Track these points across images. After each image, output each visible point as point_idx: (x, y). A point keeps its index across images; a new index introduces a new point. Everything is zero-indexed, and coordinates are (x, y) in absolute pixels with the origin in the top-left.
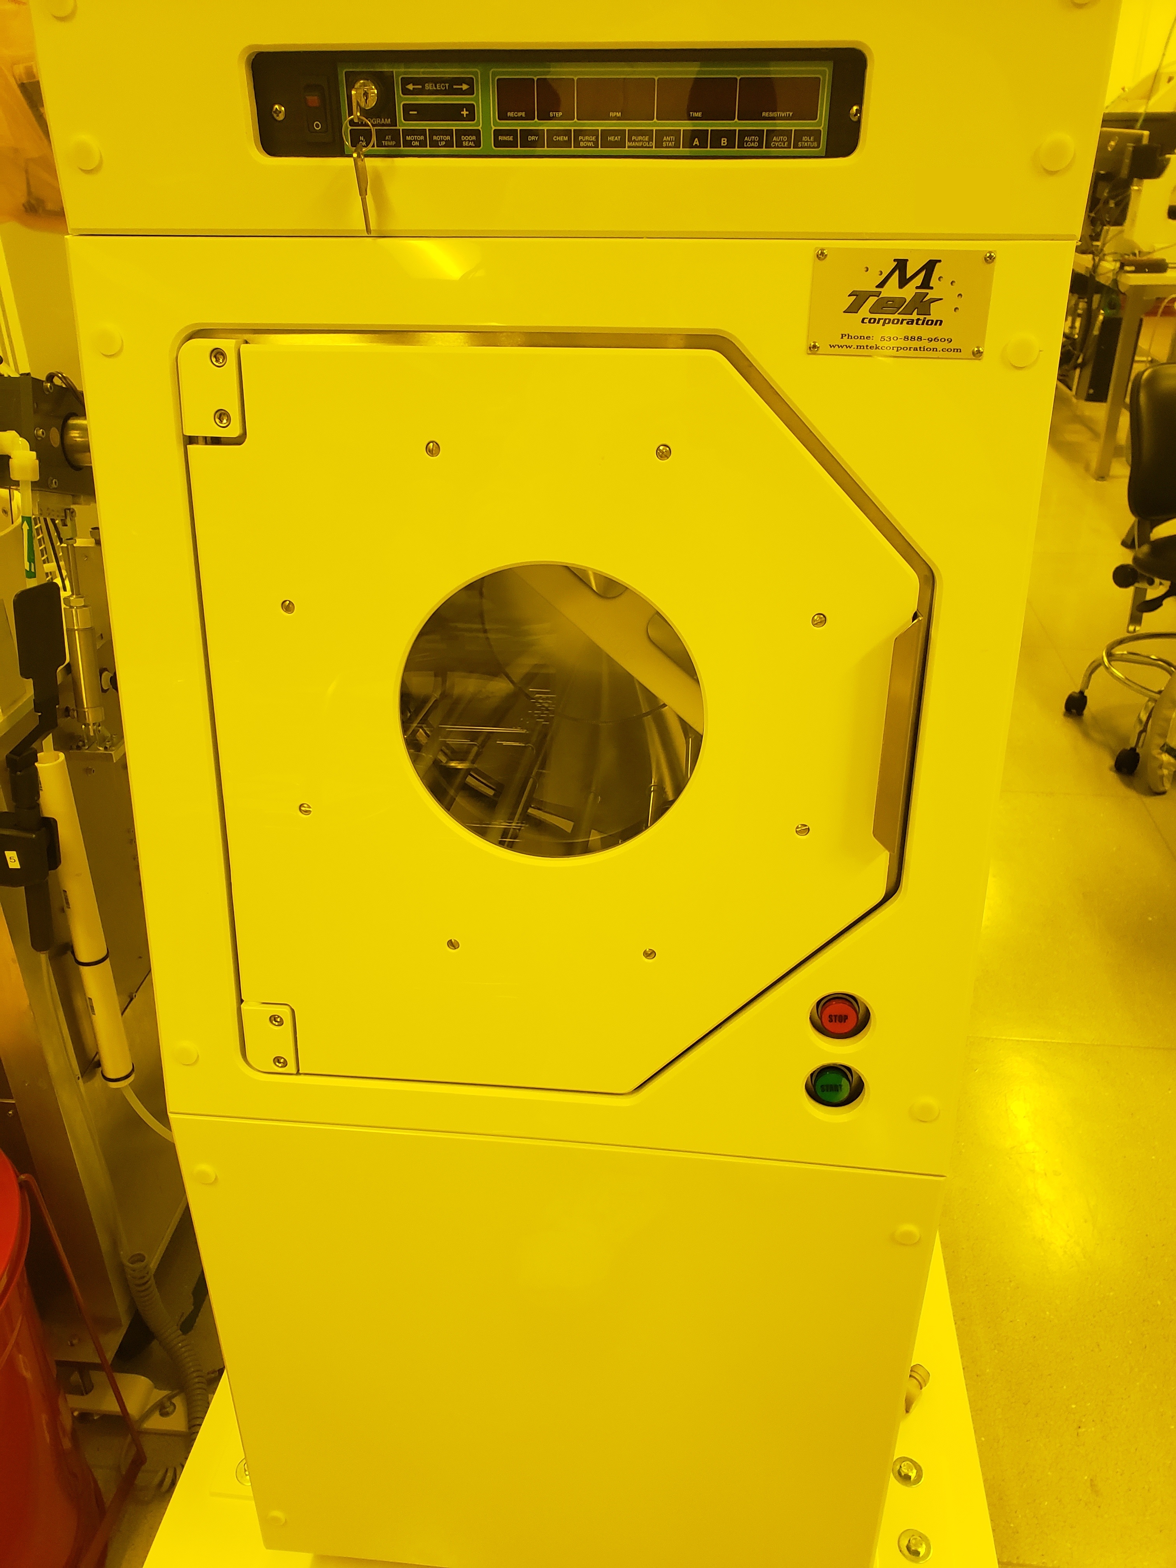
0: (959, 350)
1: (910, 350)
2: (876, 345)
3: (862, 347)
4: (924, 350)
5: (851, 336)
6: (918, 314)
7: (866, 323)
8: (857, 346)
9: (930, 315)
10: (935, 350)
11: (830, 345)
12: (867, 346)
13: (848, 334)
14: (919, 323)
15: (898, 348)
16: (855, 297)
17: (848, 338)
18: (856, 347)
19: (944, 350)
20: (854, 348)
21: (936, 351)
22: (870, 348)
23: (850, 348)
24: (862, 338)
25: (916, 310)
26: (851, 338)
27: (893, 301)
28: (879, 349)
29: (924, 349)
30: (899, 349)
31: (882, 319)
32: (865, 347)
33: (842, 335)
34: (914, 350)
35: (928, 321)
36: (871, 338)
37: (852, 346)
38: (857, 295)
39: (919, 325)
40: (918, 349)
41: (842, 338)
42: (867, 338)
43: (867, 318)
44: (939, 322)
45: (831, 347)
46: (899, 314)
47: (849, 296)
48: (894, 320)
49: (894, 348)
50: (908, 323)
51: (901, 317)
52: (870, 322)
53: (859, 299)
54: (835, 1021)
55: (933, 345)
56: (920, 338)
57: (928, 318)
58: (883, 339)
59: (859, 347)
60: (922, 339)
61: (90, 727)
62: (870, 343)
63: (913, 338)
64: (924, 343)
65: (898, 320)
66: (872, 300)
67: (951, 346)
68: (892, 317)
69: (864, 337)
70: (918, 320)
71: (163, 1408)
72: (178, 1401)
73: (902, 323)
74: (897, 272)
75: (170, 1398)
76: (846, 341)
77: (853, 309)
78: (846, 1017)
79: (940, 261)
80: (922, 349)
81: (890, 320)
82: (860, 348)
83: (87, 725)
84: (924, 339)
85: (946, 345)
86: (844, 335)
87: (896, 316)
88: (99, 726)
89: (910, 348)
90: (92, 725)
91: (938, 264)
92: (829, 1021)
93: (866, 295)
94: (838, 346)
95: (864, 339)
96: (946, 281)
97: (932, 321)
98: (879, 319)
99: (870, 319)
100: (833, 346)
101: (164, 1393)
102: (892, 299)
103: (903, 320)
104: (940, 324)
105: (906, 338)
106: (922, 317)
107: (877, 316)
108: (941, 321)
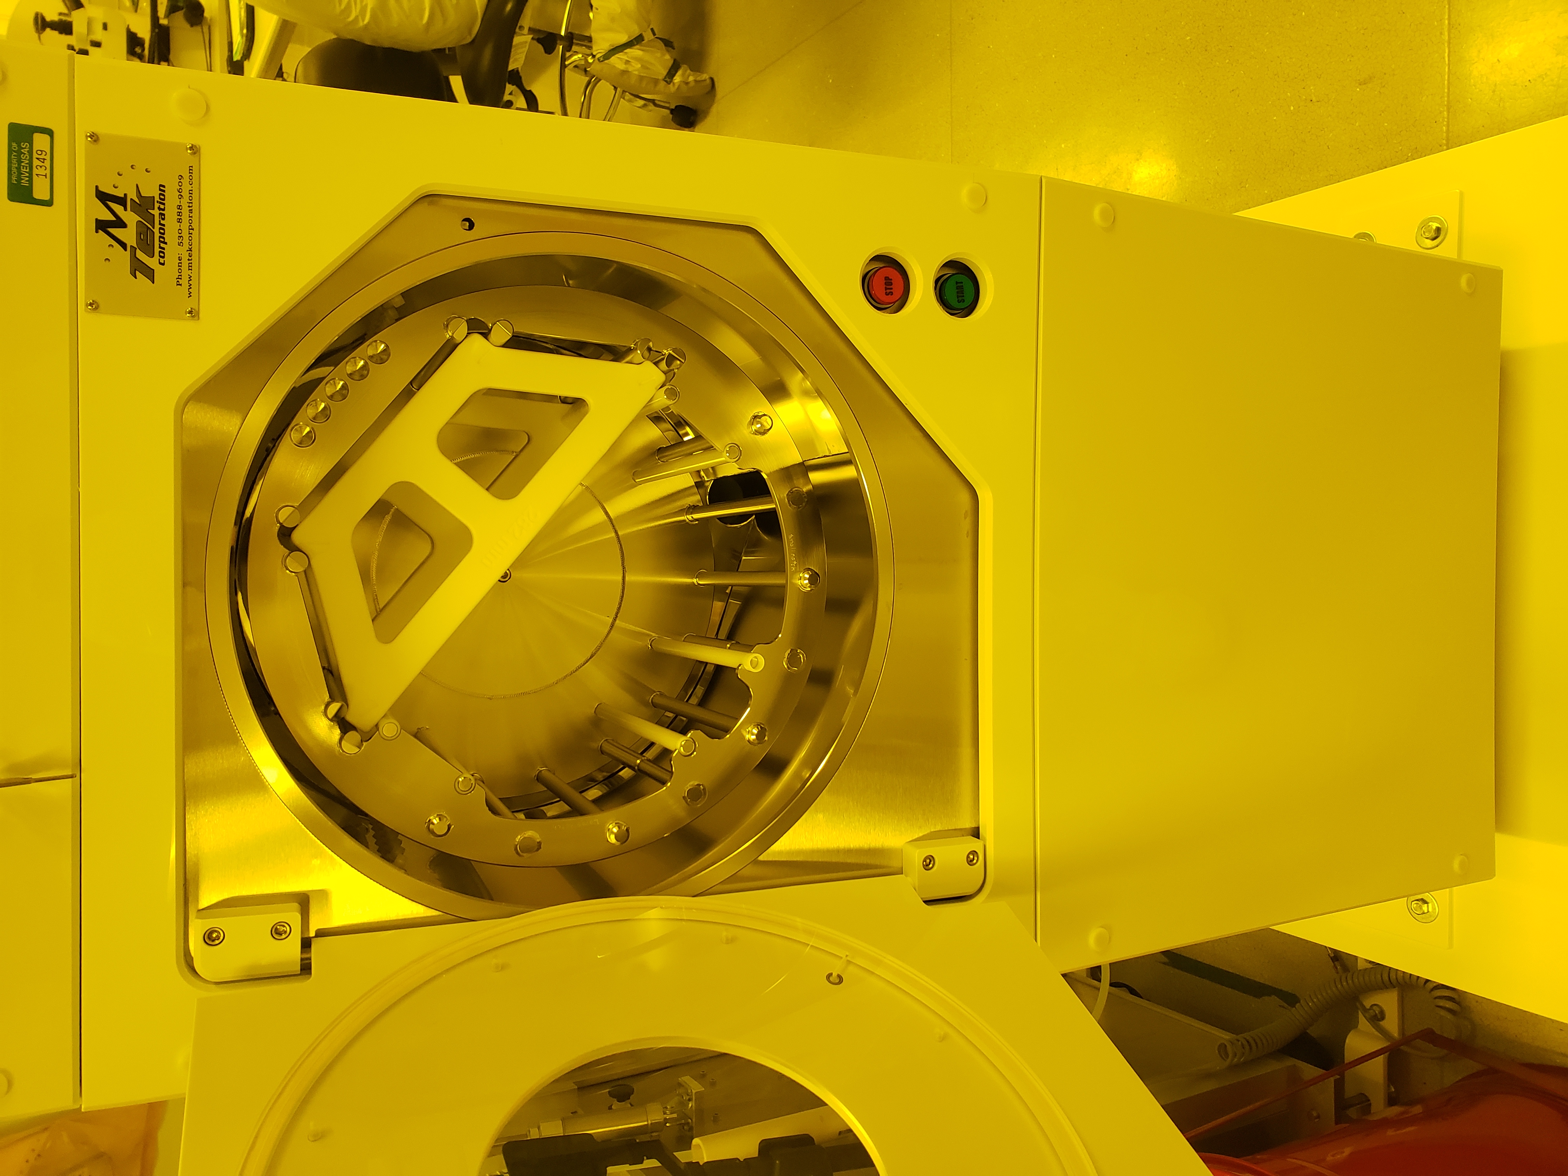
0: (191, 168)
1: (192, 217)
2: (187, 251)
3: (190, 265)
4: (192, 203)
5: (179, 276)
6: (154, 209)
7: (164, 261)
8: (189, 269)
9: (154, 197)
10: (191, 192)
11: (189, 297)
12: (189, 260)
13: (177, 278)
14: (163, 208)
15: (189, 229)
16: (137, 272)
17: (181, 279)
18: (190, 271)
19: (191, 183)
20: (191, 273)
21: (192, 190)
22: (190, 256)
23: (191, 277)
24: (180, 265)
25: (149, 210)
26: (181, 275)
27: (141, 234)
28: (191, 248)
29: (190, 203)
30: (190, 227)
31: (160, 244)
32: (190, 262)
33: (177, 285)
34: (192, 213)
35: (160, 199)
36: (180, 255)
37: (189, 275)
38: (135, 270)
39: (165, 207)
40: (191, 208)
41: (181, 285)
42: (180, 260)
43: (159, 259)
44: (162, 188)
45: (191, 296)
46: (154, 228)
47: (136, 278)
48: (160, 233)
49: (190, 232)
50: (163, 219)
51: (157, 226)
52: (163, 257)
53: (138, 268)
54: (892, 289)
55: (185, 194)
56: (179, 207)
57: (157, 199)
58: (181, 244)
59: (190, 268)
60: (179, 205)
61: (667, 1118)
62: (185, 257)
63: (179, 214)
64: (184, 203)
65: (160, 229)
66: (140, 255)
67: (186, 175)
68: (157, 235)
69: (179, 263)
70: (159, 208)
71: (1377, 1017)
72: (1369, 1002)
73: (164, 225)
74: (111, 230)
75: (1365, 1010)
76: (184, 281)
77: (150, 274)
78: (887, 278)
79: (97, 187)
80: (191, 205)
81: (160, 237)
82: (191, 266)
83: (666, 1121)
84: (180, 203)
85: (186, 181)
86: (178, 283)
87: (156, 231)
88: (666, 1108)
89: (190, 217)
90: (665, 1115)
91: (101, 189)
92: (892, 295)
93: (135, 261)
94: (189, 289)
95: (181, 263)
96: (118, 181)
97: (160, 194)
98: (160, 247)
99: (160, 256)
100: (189, 294)
101: (1361, 1015)
102: (139, 234)
103: (160, 224)
104: (164, 186)
105: (179, 221)
106: (157, 205)
107: (157, 250)
108: (161, 185)
